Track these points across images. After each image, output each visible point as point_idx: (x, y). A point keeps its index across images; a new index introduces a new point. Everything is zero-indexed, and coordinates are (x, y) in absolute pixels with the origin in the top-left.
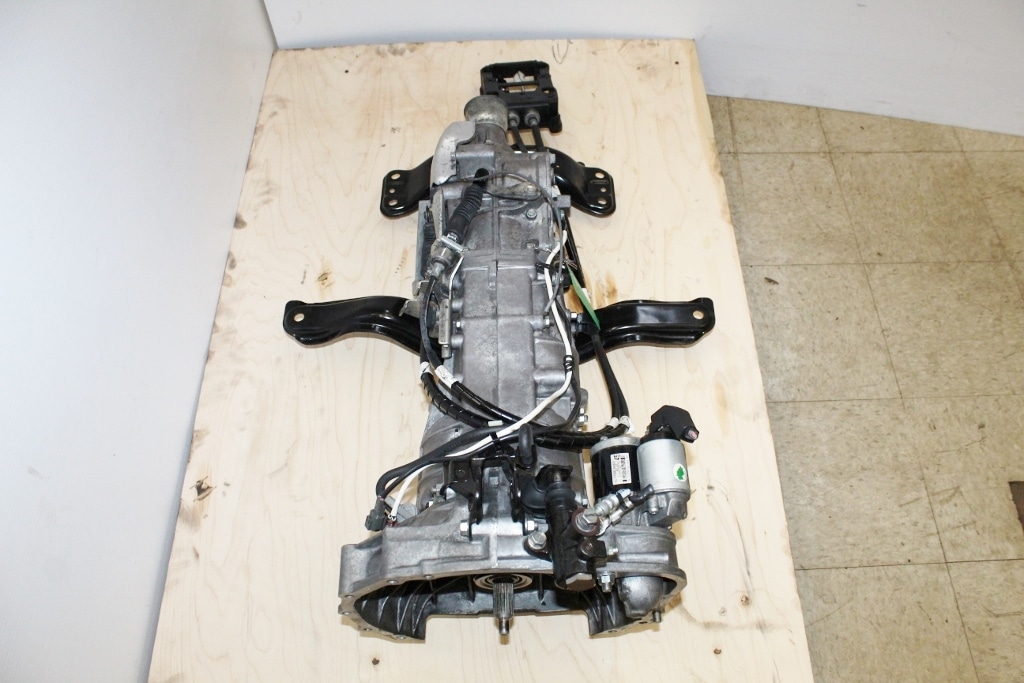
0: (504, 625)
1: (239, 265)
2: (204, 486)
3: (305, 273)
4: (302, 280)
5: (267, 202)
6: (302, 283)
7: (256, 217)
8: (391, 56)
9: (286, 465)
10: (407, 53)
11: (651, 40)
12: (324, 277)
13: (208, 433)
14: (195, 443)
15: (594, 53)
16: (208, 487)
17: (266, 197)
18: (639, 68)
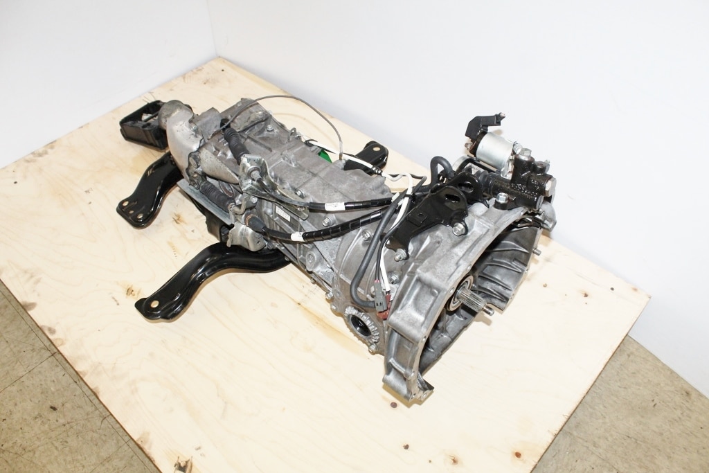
0: (487, 310)
1: (57, 328)
2: (182, 465)
3: (114, 298)
4: (115, 303)
5: (38, 281)
6: (118, 304)
7: (39, 295)
8: (40, 159)
9: (226, 403)
10: (49, 151)
11: (197, 68)
12: (130, 291)
13: (148, 434)
14: (146, 448)
15: (171, 90)
16: (187, 462)
17: (33, 280)
18: (205, 83)
